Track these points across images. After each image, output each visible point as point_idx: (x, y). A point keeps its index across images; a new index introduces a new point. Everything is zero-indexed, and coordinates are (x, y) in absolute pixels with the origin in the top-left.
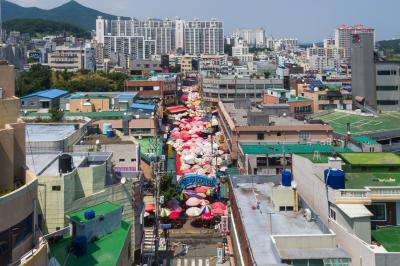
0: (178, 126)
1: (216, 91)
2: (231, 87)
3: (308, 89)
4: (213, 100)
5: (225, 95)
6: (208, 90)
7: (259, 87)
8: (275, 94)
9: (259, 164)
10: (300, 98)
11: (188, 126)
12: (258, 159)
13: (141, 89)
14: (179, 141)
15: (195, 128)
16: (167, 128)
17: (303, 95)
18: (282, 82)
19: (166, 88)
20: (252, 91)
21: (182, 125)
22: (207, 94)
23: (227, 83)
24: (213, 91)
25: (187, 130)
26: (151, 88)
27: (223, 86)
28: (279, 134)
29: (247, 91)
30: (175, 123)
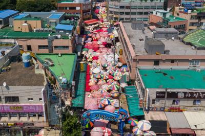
0: (91, 37)
1: (117, 11)
2: (128, 7)
3: (182, 10)
4: (115, 16)
5: (123, 13)
6: (112, 10)
7: (147, 8)
8: (159, 15)
9: (157, 97)
10: (176, 18)
11: (98, 36)
12: (157, 93)
13: (68, 9)
14: (91, 51)
15: (102, 38)
16: (83, 39)
17: (178, 15)
18: (162, 5)
19: (84, 8)
20: (141, 11)
21: (94, 36)
22: (111, 12)
23: (125, 5)
24: (115, 10)
25: (97, 40)
26: (74, 8)
27: (122, 7)
28: (173, 61)
29: (138, 11)
30: (89, 35)
